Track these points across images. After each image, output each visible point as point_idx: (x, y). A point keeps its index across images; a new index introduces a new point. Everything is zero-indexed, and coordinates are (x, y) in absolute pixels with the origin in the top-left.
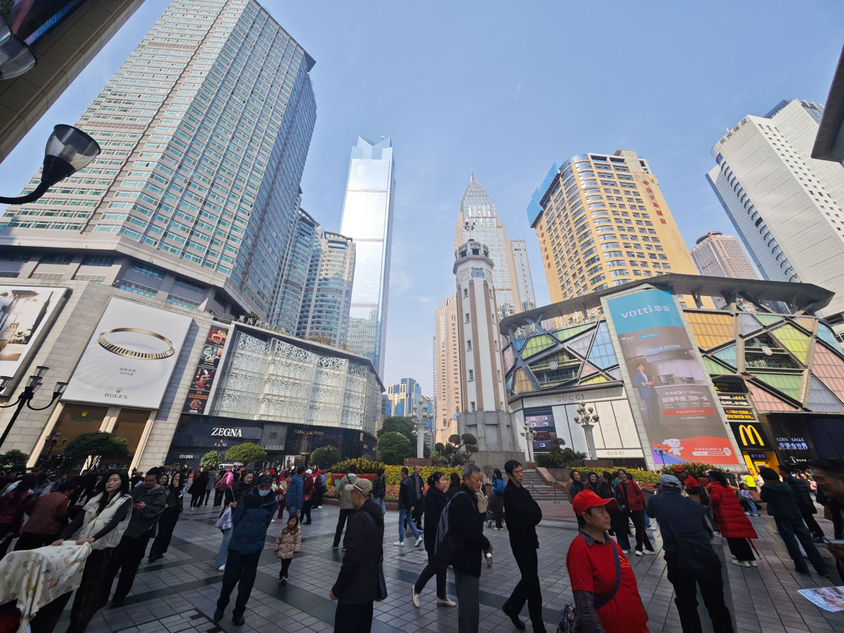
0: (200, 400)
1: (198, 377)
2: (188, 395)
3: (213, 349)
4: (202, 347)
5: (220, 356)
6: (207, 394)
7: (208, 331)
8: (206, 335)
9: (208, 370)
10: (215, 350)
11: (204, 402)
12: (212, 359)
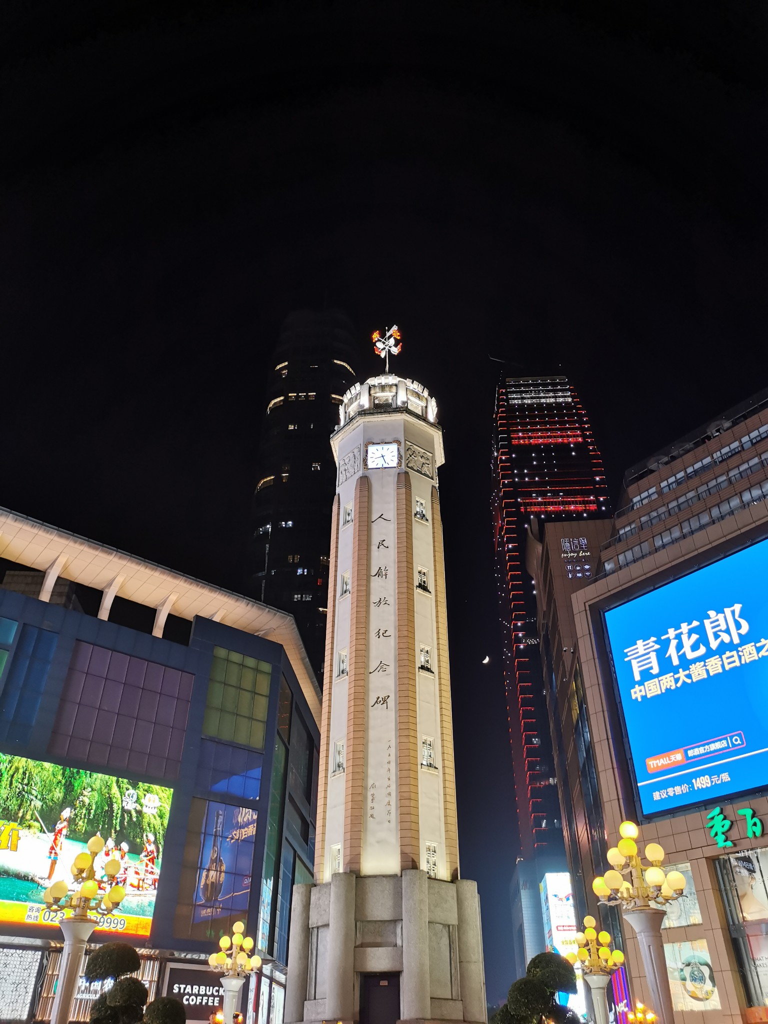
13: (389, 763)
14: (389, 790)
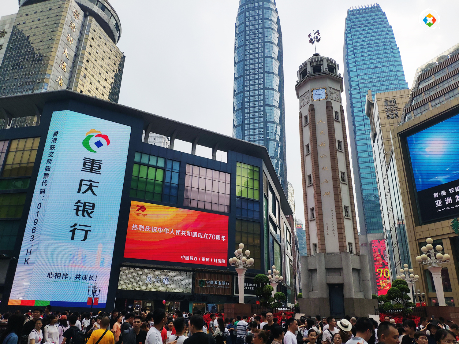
13: (332, 216)
14: (333, 225)
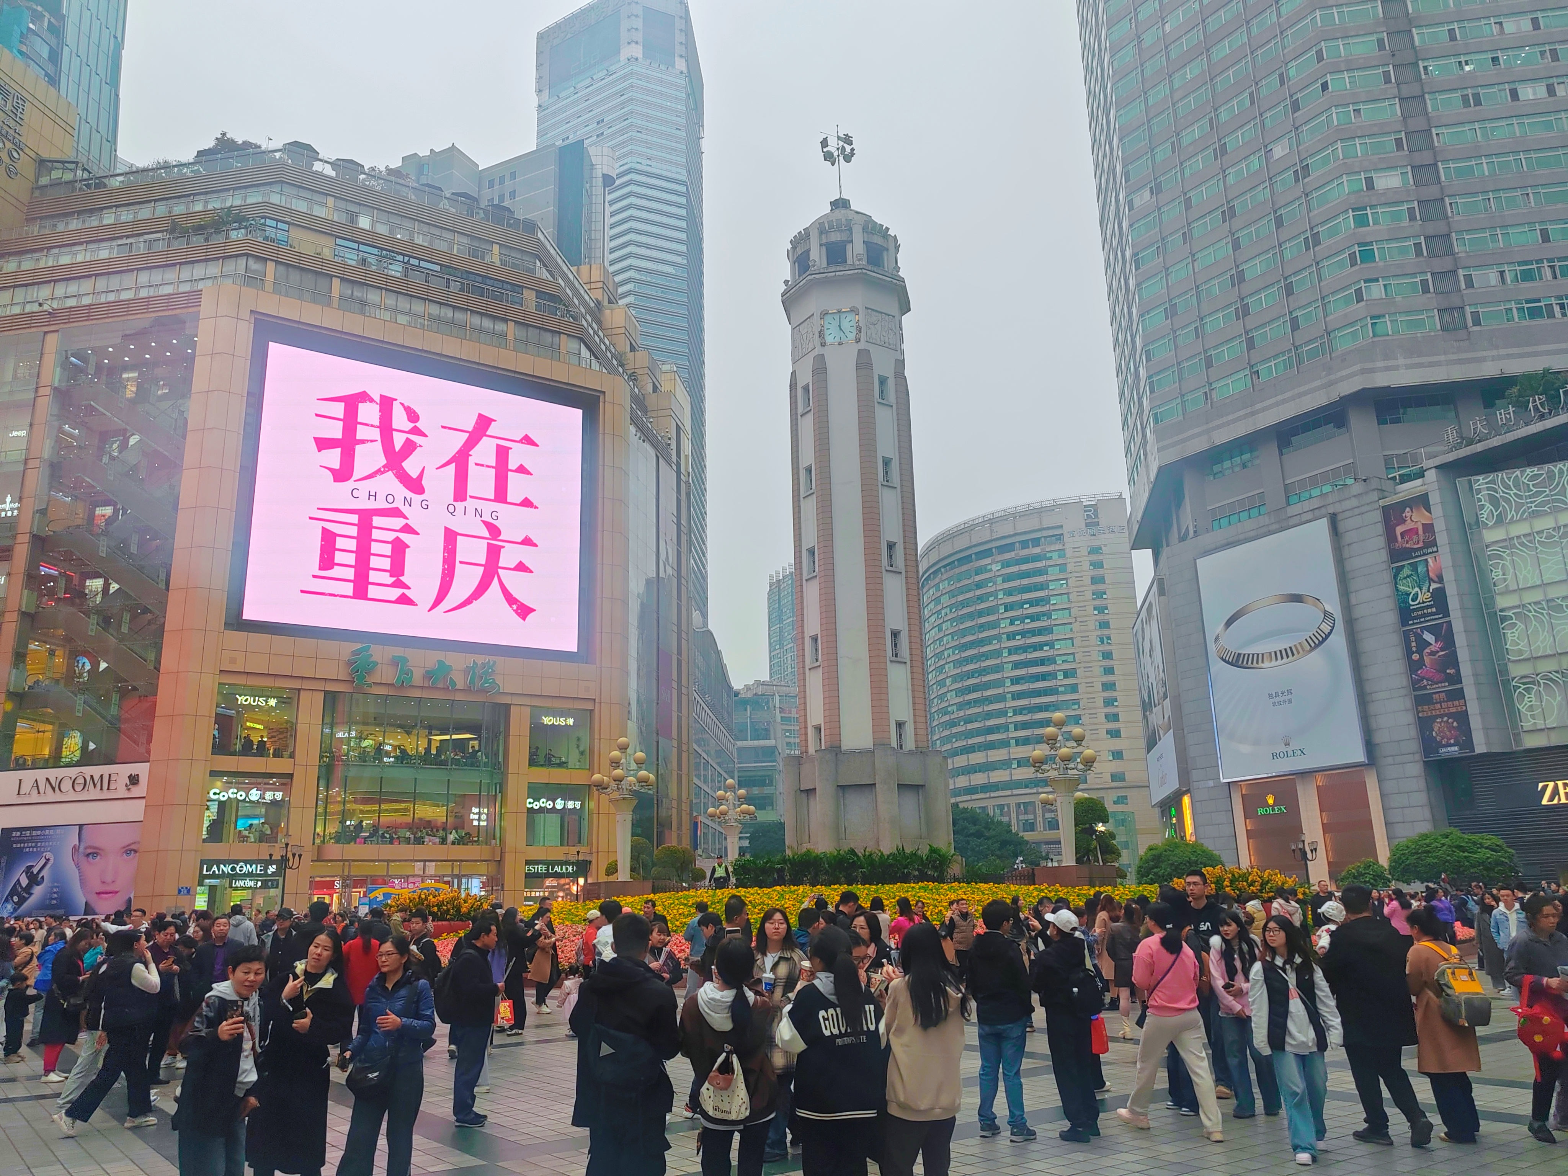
0: (1450, 715)
1: (1416, 657)
2: (1418, 712)
3: (1414, 566)
4: (1387, 576)
5: (1440, 579)
6: (1460, 694)
7: (1380, 528)
8: (1381, 542)
9: (1430, 630)
10: (1421, 569)
11: (1463, 718)
12: (1424, 596)
